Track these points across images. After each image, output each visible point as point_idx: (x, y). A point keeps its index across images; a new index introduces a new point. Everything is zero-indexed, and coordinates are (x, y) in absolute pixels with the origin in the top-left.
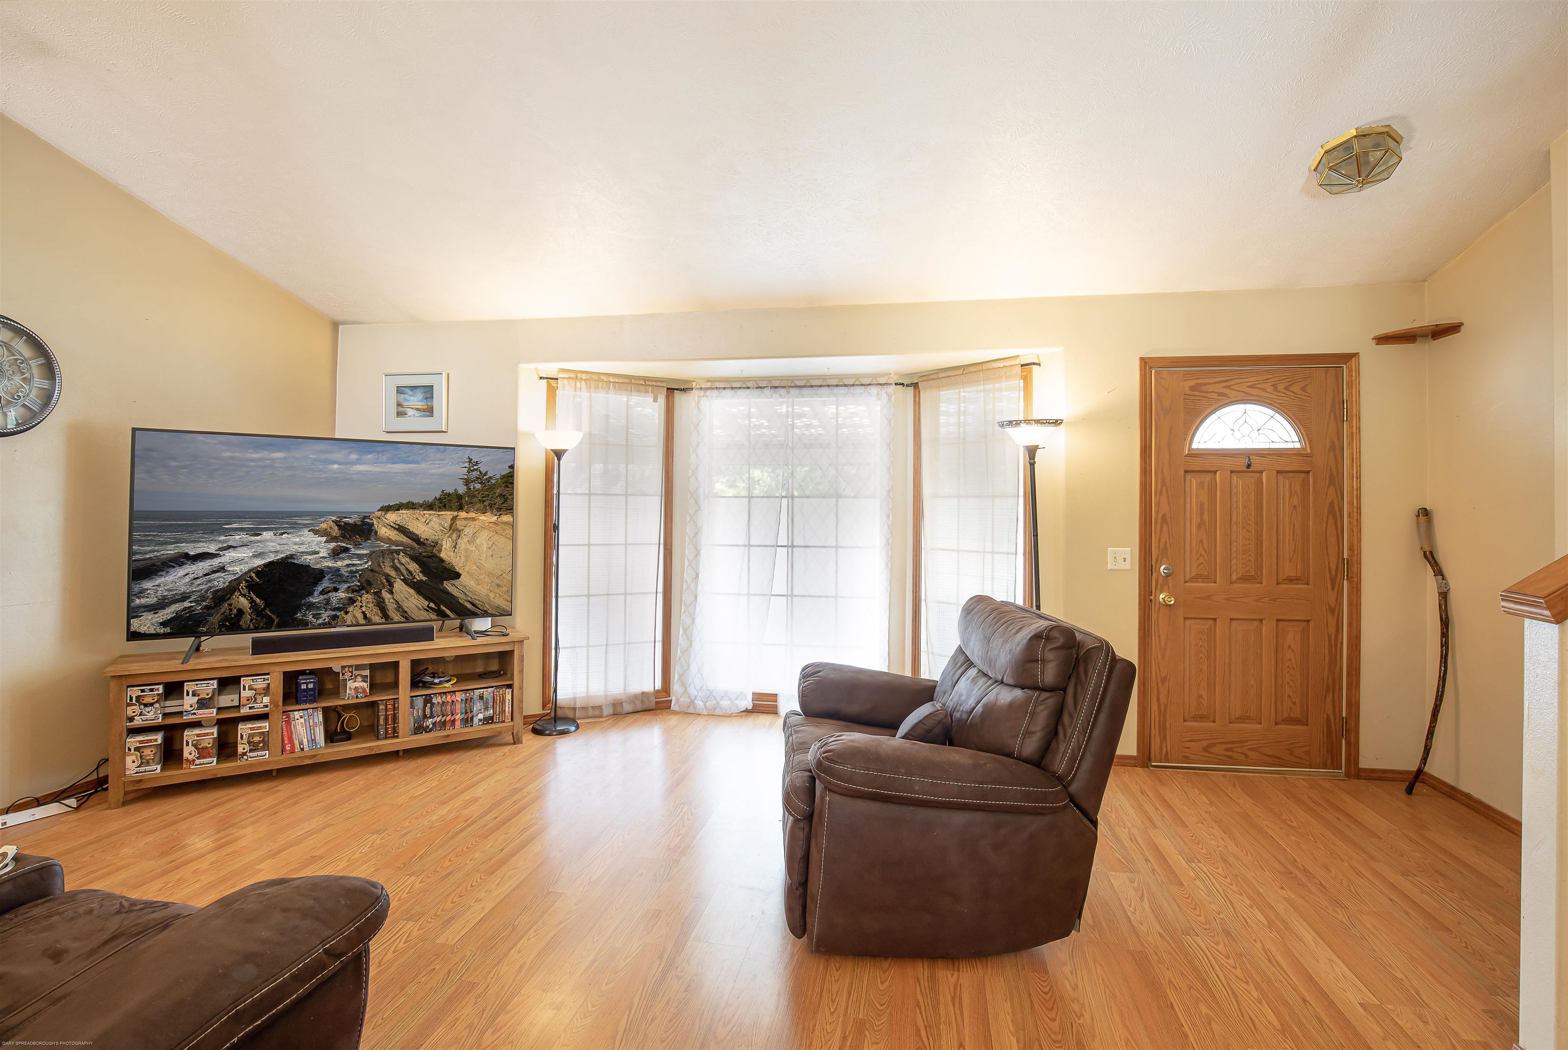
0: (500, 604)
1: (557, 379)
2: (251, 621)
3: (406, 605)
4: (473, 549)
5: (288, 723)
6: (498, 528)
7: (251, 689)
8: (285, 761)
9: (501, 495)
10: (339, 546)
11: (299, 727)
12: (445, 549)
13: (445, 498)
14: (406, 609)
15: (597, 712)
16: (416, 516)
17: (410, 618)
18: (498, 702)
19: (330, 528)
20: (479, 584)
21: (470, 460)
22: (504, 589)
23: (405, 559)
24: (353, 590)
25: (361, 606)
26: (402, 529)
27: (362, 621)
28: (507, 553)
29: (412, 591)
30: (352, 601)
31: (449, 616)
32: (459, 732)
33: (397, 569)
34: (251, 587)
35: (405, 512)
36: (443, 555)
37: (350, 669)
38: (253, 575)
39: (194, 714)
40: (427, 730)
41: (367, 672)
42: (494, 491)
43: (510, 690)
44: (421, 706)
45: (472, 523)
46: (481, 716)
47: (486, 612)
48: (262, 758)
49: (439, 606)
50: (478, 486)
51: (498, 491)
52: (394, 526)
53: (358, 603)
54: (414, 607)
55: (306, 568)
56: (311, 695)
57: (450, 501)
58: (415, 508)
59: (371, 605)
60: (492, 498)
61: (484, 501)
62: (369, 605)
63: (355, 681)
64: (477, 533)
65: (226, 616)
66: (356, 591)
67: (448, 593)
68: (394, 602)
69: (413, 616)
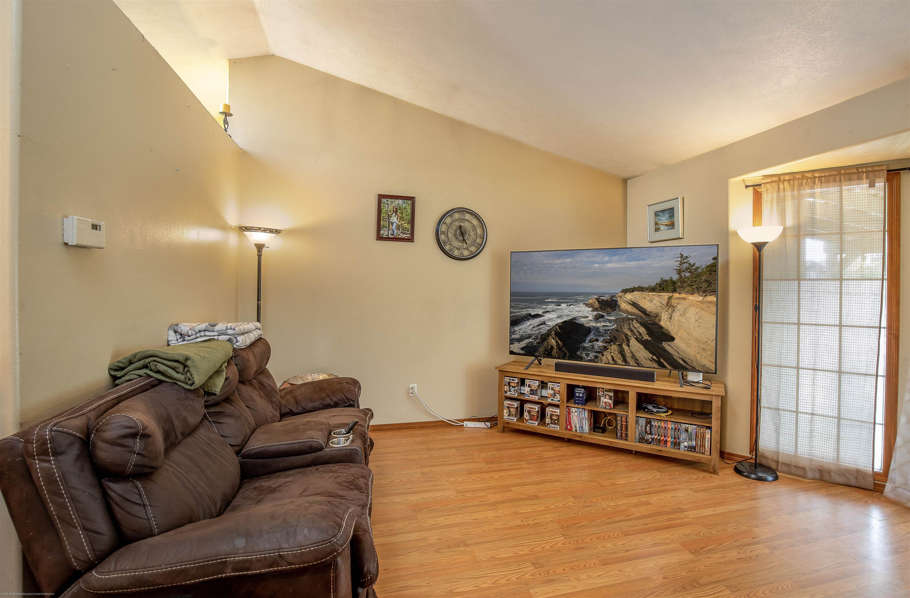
0: (705, 363)
1: (760, 185)
2: (557, 353)
3: (637, 355)
4: (684, 320)
5: (569, 413)
6: (704, 306)
7: (552, 389)
8: (567, 435)
9: (706, 281)
10: (598, 314)
11: (574, 417)
12: (664, 319)
13: (663, 284)
14: (637, 358)
15: (800, 472)
16: (644, 296)
17: (640, 364)
18: (699, 437)
19: (594, 302)
20: (688, 347)
21: (682, 256)
22: (709, 353)
23: (637, 325)
24: (606, 341)
25: (611, 352)
26: (635, 305)
27: (612, 362)
28: (712, 326)
29: (641, 346)
30: (606, 348)
31: (666, 367)
32: (668, 450)
33: (632, 331)
34: (557, 334)
35: (636, 293)
36: (662, 323)
37: (603, 390)
38: (558, 328)
39: (529, 396)
40: (647, 442)
41: (612, 394)
42: (701, 277)
43: (710, 431)
44: (644, 424)
45: (683, 301)
46: (686, 444)
47: (694, 368)
48: (555, 429)
49: (659, 359)
50: (688, 274)
51: (704, 278)
52: (630, 302)
53: (609, 350)
54: (643, 357)
55: (581, 326)
56: (581, 401)
57: (667, 286)
58: (643, 291)
59: (616, 352)
60: (698, 283)
61: (692, 285)
62: (615, 352)
63: (605, 398)
64: (687, 309)
65: (546, 349)
66: (608, 342)
67: (666, 351)
68: (630, 352)
69: (642, 363)
